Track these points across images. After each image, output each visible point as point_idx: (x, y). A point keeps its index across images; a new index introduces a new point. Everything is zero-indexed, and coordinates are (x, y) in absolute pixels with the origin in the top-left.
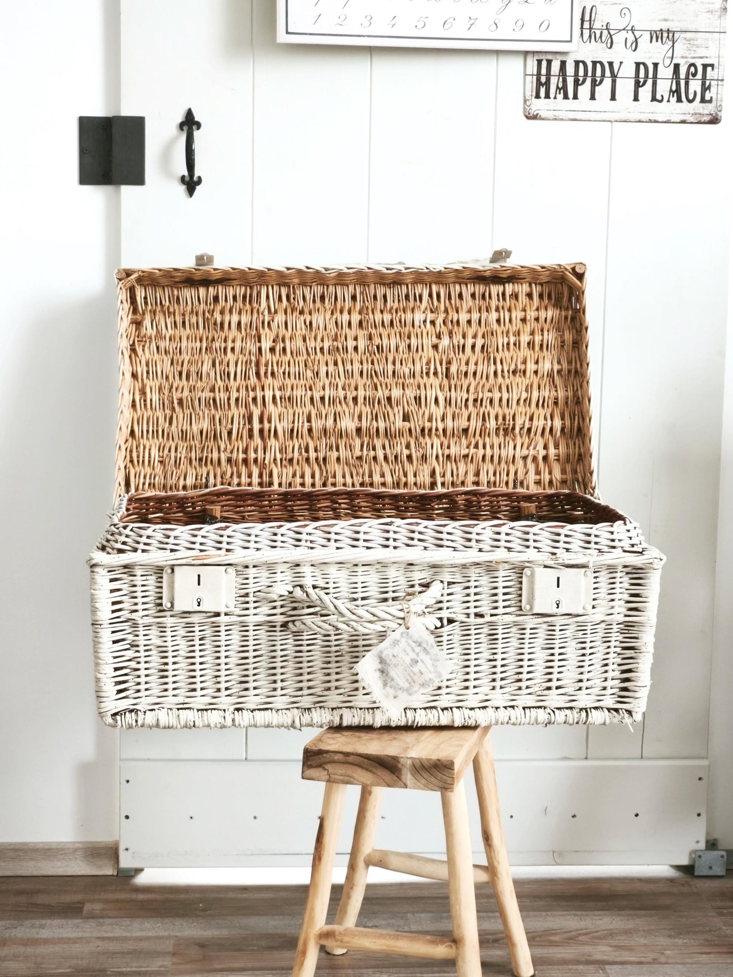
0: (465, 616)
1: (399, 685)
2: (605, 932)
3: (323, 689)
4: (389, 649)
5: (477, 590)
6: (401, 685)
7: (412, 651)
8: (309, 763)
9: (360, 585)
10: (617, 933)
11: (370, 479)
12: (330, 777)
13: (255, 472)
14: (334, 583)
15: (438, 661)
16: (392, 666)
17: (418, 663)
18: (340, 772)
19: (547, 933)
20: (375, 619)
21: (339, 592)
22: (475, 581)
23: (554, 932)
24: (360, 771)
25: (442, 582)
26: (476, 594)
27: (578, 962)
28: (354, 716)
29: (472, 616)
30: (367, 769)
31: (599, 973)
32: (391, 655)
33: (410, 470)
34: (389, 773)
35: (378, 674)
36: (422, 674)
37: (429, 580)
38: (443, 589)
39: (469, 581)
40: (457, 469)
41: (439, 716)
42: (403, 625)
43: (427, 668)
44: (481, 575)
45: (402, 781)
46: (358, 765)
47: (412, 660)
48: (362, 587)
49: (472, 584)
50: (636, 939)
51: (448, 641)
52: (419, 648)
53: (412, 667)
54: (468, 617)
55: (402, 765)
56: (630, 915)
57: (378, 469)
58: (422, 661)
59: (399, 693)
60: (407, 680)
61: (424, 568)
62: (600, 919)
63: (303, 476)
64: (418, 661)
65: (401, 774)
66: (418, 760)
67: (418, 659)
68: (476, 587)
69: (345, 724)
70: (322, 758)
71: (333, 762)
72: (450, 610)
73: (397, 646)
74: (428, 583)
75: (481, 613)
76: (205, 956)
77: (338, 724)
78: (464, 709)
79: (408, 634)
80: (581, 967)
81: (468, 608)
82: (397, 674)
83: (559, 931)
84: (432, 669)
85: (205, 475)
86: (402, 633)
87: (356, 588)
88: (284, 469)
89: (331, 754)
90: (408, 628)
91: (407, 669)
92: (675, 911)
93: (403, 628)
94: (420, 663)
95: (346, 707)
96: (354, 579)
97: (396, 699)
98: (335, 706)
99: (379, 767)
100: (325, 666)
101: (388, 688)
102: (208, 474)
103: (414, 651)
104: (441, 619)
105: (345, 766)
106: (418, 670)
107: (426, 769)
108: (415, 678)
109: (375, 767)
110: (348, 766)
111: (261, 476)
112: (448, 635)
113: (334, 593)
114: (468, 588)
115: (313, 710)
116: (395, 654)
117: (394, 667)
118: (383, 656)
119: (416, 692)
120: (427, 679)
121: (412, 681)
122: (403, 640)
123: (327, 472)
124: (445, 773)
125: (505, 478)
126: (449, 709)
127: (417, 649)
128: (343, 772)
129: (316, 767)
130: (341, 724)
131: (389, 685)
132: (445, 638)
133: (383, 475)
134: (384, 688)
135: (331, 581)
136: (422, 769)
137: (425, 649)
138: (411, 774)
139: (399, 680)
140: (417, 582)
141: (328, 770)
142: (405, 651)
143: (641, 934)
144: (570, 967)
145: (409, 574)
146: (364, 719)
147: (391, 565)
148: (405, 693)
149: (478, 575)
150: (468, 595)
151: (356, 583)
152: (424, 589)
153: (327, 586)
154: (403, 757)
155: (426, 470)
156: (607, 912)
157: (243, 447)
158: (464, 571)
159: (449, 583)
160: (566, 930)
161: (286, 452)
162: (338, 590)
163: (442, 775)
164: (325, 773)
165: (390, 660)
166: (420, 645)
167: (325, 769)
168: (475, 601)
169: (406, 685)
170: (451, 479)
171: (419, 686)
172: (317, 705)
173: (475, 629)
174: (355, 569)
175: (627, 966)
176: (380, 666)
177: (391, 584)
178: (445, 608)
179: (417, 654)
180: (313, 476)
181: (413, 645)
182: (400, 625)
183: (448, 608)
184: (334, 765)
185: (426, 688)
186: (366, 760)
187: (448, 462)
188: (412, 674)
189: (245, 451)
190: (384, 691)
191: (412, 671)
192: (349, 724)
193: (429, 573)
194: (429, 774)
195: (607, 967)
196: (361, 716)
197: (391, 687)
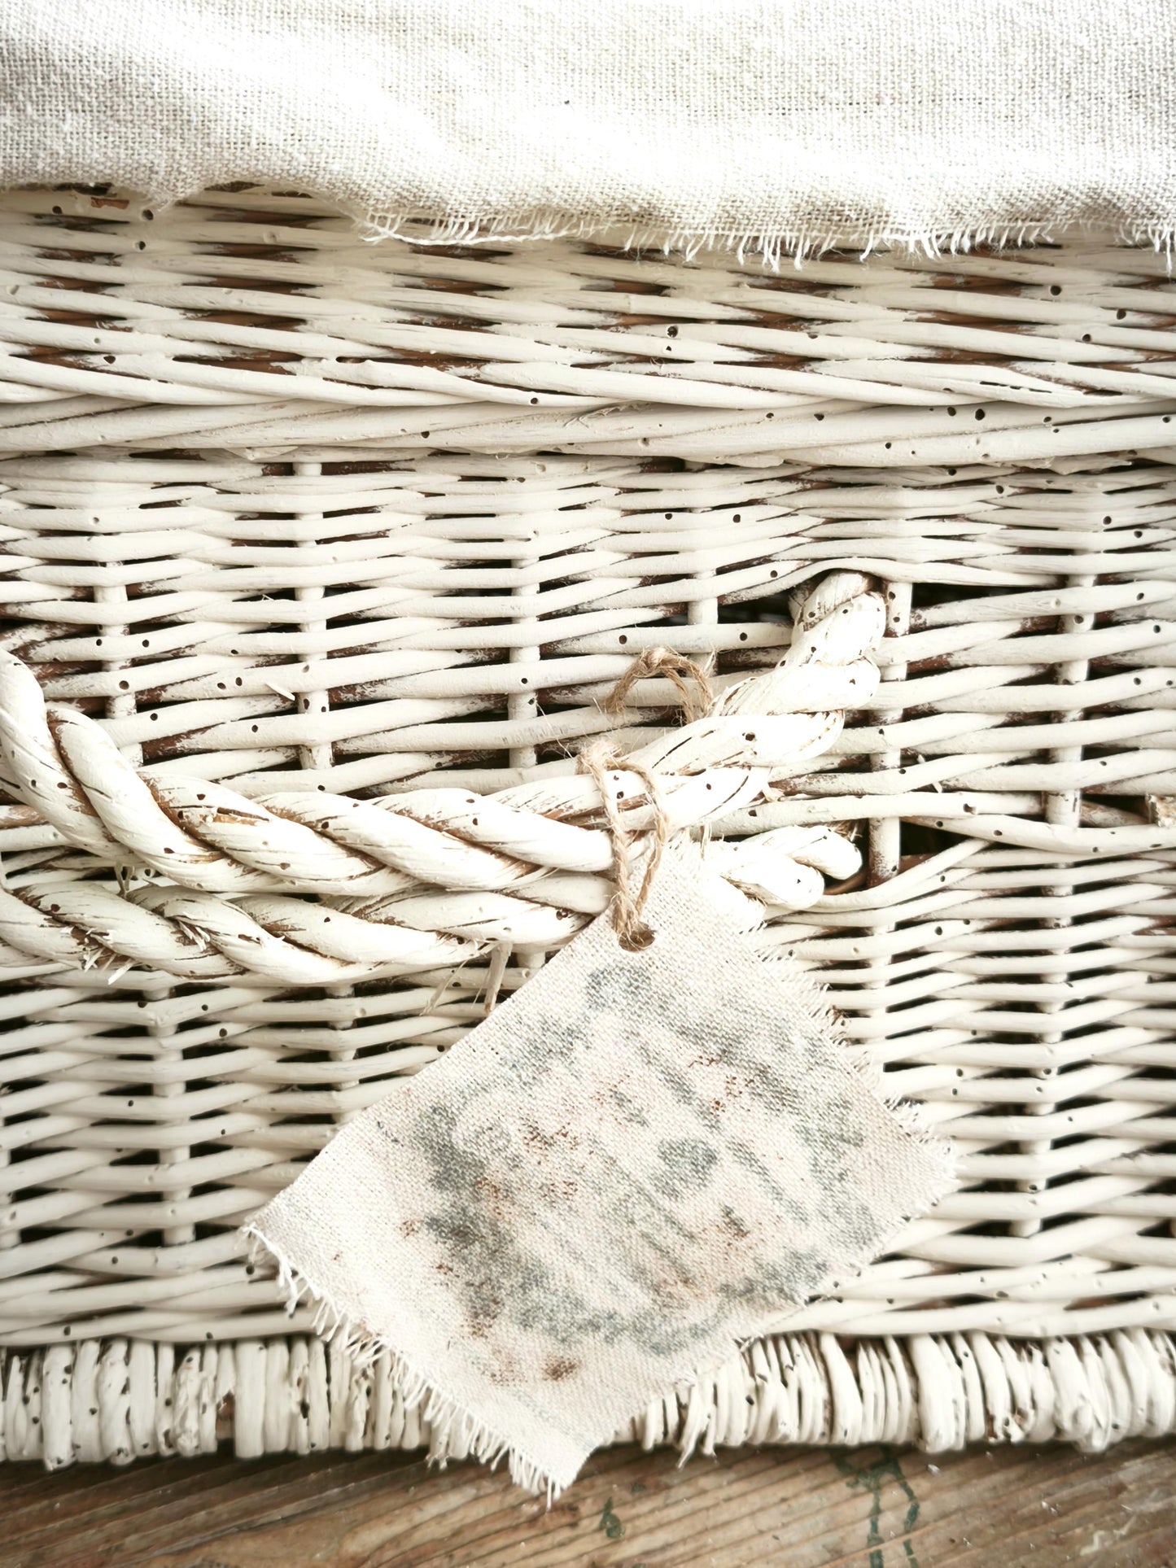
0: (1026, 805)
1: (578, 1304)
3: (120, 1237)
4: (499, 1095)
5: (1110, 642)
6: (597, 1299)
7: (668, 1095)
9: (314, 608)
14: (135, 592)
15: (858, 1141)
16: (524, 1198)
17: (715, 1171)
20: (382, 884)
21: (176, 654)
22: (1104, 579)
25: (877, 584)
26: (1100, 669)
28: (305, 1408)
29: (1068, 810)
32: (515, 1130)
35: (430, 1249)
36: (742, 1233)
37: (789, 575)
38: (889, 633)
39: (1063, 581)
41: (831, 1404)
42: (600, 922)
43: (778, 1194)
44: (1148, 536)
47: (670, 1152)
48: (333, 623)
49: (1087, 599)
51: (898, 958)
52: (722, 1072)
53: (674, 1194)
54: (1041, 817)
58: (745, 1154)
59: (589, 1346)
60: (640, 1273)
61: (757, 492)
64: (711, 1158)
67: (715, 1142)
68: (1104, 621)
69: (250, 1445)
72: (923, 773)
73: (557, 1066)
74: (789, 593)
75: (1130, 788)
77: (211, 1446)
78: (982, 1344)
79: (637, 981)
81: (1044, 756)
82: (564, 1243)
84: (811, 1196)
86: (596, 980)
87: (293, 628)
90: (641, 939)
91: (640, 1211)
93: (602, 940)
94: (728, 1171)
95: (267, 1341)
96: (273, 569)
97: (567, 1385)
98: (194, 1331)
100: (118, 1107)
101: (505, 1330)
103: (681, 1088)
104: (863, 833)
106: (714, 1214)
108: (691, 1255)
112: (902, 925)
113: (137, 662)
114: (1053, 625)
115: (59, 1359)
116: (549, 1127)
117: (539, 1207)
118: (459, 1137)
119: (697, 1332)
120: (774, 1255)
121: (671, 1276)
122: (607, 1024)
126: (894, 1348)
127: (709, 1082)
130: (227, 1446)
131: (511, 1306)
132: (881, 945)
134: (477, 1332)
135: (112, 579)
137: (763, 1072)
139: (578, 1273)
140: (706, 593)
142: (621, 1100)
145: (655, 532)
146: (371, 1424)
147: (529, 467)
148: (627, 1345)
149: (1128, 539)
150: (1050, 674)
151: (289, 594)
152: (758, 632)
153: (83, 612)
158: (1037, 509)
159: (927, 595)
162: (161, 640)
165: (515, 1163)
166: (725, 1055)
168: (1090, 713)
169: (637, 1299)
171: (715, 1300)
172: (78, 1331)
173: (1080, 889)
174: (279, 495)
176: (438, 1203)
177: (530, 602)
178: (893, 759)
179: (711, 1113)
181: (682, 1054)
182: (587, 919)
183: (909, 758)
185: (770, 1306)
188: (669, 1238)
190: (479, 1347)
191: (671, 1221)
192: (279, 1444)
193: (793, 524)
196: (349, 1407)
197: (526, 1322)
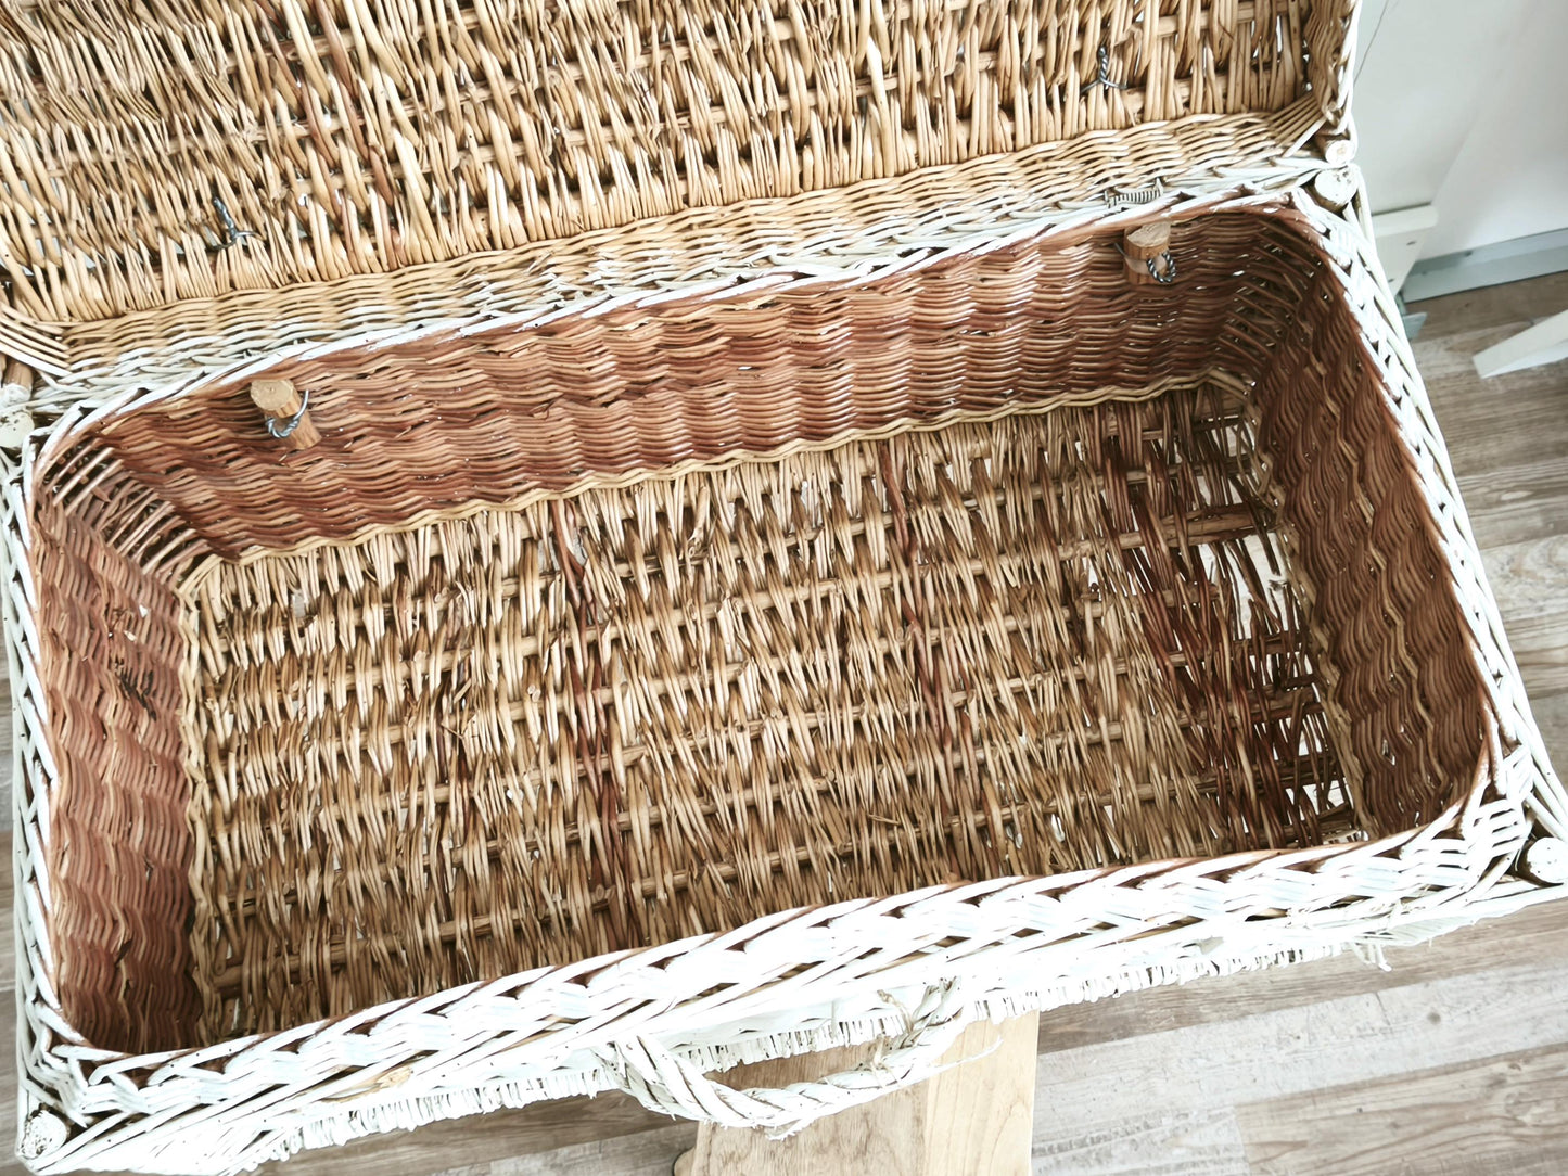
11: (684, 120)
13: (349, 157)
33: (796, 76)
40: (933, 47)
57: (702, 88)
63: (487, 142)
85: (206, 194)
88: (428, 136)
102: (214, 185)
111: (366, 164)
123: (554, 123)
125: (1075, 45)
133: (718, 102)
155: (841, 67)
157: (289, 107)
161: (421, 99)
170: (917, 77)
180: (517, 136)
187: (906, 33)
189: (300, 115)
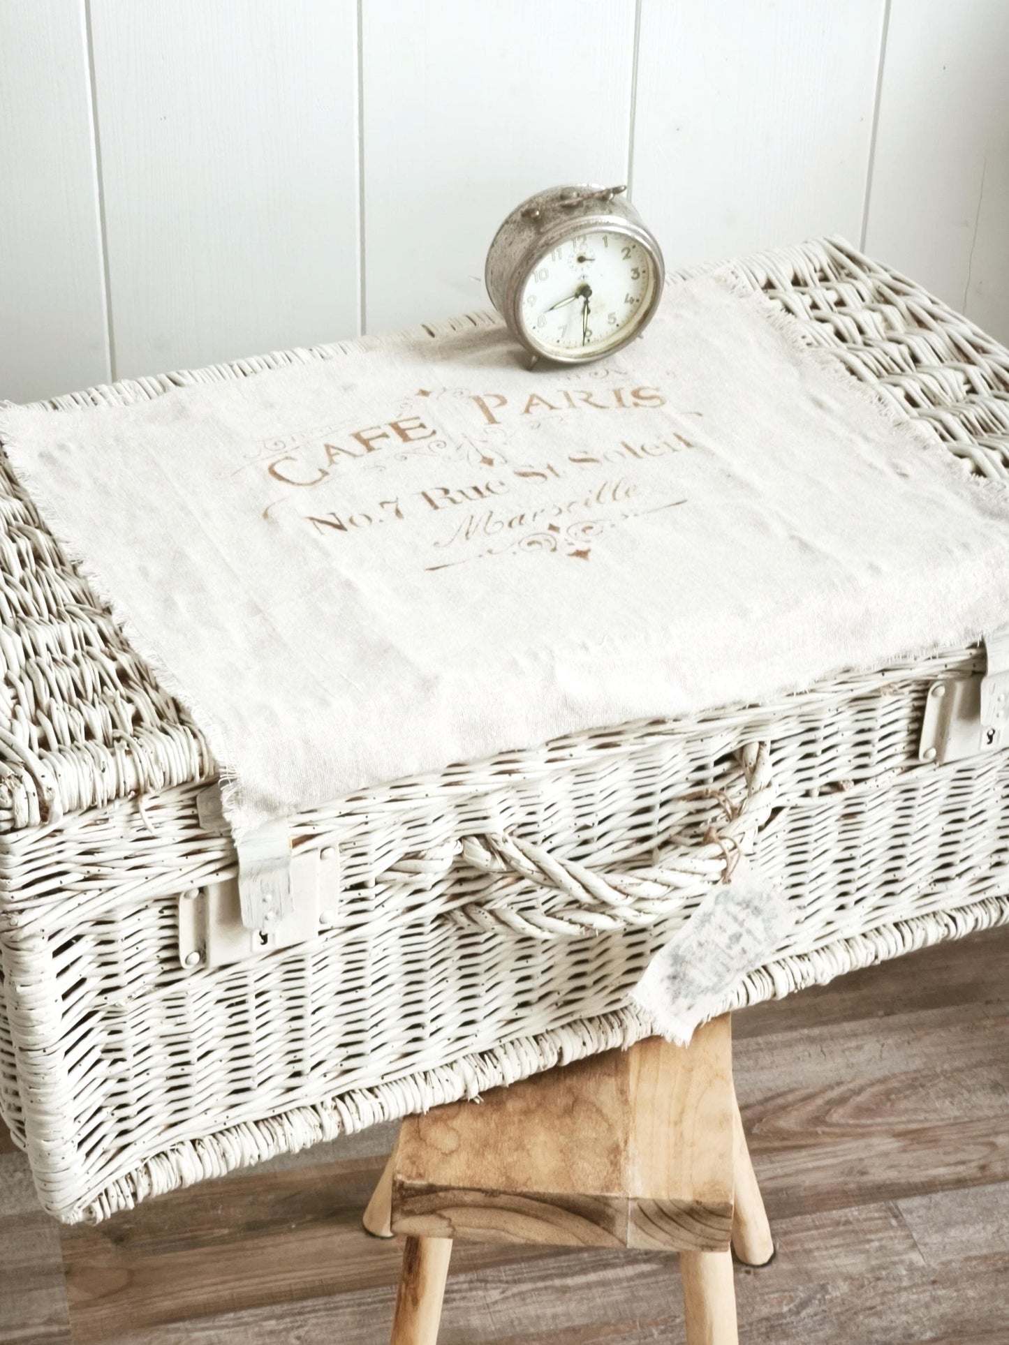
1: (700, 987)
2: (875, 1089)
4: (691, 938)
5: (830, 742)
6: (705, 984)
7: (732, 922)
8: (407, 1208)
9: (600, 796)
10: (899, 1091)
12: (454, 1229)
14: (547, 808)
15: (775, 917)
16: (693, 963)
18: (475, 1222)
19: (770, 1105)
23: (780, 1101)
24: (520, 1220)
25: (762, 743)
26: (827, 750)
27: (845, 1197)
29: (816, 792)
30: (537, 1217)
31: (892, 1227)
32: (694, 945)
34: (585, 1222)
35: (667, 983)
39: (814, 729)
42: (720, 882)
43: (755, 939)
45: (615, 1236)
46: (518, 1211)
47: (731, 937)
48: (602, 800)
50: (938, 1105)
52: (746, 911)
54: (808, 796)
55: (617, 1211)
56: (910, 1027)
58: (749, 931)
59: (699, 998)
60: (717, 973)
62: (859, 1048)
64: (741, 935)
65: (614, 1225)
66: (652, 1203)
70: (437, 1199)
71: (462, 1205)
73: (707, 924)
74: (735, 752)
76: (131, 1273)
79: (727, 893)
80: (853, 1212)
81: (810, 779)
83: (790, 1098)
84: (763, 937)
86: (717, 896)
87: (591, 805)
89: (456, 1192)
90: (729, 883)
91: (721, 956)
92: (987, 1003)
93: (719, 887)
97: (692, 1010)
99: (564, 1213)
101: (679, 1001)
103: (736, 919)
105: (488, 1212)
107: (670, 1218)
108: (732, 963)
109: (553, 1213)
110: (495, 1212)
114: (811, 741)
116: (703, 942)
117: (697, 964)
121: (724, 971)
122: (719, 909)
124: (709, 1223)
127: (743, 915)
128: (484, 1222)
129: (422, 1214)
131: (683, 993)
134: (673, 1003)
136: (661, 1218)
137: (755, 908)
138: (636, 1224)
139: (702, 978)
141: (450, 1220)
143: (942, 1085)
144: (836, 1214)
150: (811, 755)
154: (617, 1198)
156: (864, 1024)
160: (804, 1092)
163: (704, 1227)
164: (445, 1223)
165: (693, 954)
167: (441, 1217)
169: (713, 981)
171: (734, 973)
175: (937, 1197)
176: (670, 971)
179: (742, 923)
181: (737, 910)
184: (460, 1211)
186: (536, 1204)
190: (672, 1006)
194: (675, 1224)
195: (903, 1204)
197: (686, 996)
